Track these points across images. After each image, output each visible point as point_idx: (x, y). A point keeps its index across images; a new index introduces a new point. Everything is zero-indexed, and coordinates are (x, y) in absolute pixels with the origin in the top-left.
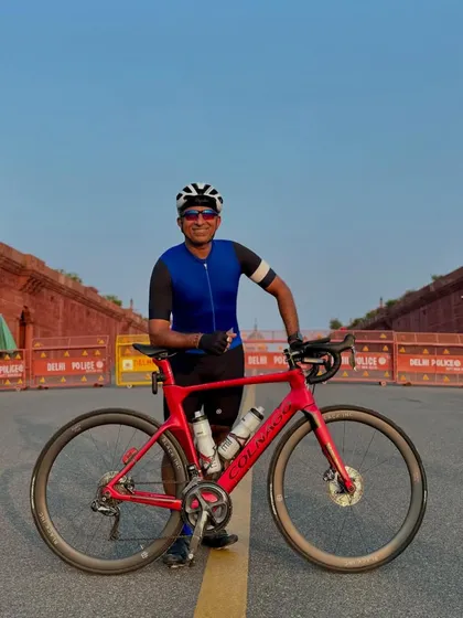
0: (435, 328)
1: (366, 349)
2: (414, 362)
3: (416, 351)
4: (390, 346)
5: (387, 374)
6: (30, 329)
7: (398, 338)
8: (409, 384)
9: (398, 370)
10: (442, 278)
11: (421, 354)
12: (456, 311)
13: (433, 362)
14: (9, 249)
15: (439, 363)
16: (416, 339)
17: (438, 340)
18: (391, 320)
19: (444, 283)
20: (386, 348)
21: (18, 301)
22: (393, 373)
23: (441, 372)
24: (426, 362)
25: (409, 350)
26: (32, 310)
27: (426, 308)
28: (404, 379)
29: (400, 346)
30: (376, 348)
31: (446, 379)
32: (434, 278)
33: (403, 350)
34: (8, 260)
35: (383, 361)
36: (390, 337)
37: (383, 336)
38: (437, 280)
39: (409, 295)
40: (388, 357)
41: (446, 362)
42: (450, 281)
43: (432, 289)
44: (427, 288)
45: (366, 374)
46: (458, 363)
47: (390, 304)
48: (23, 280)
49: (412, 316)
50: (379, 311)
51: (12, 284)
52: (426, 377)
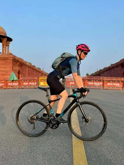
1: (97, 81)
2: (108, 84)
3: (109, 81)
5: (102, 87)
6: (20, 75)
7: (105, 78)
8: (107, 89)
9: (105, 86)
11: (110, 82)
12: (116, 72)
13: (113, 84)
14: (15, 56)
15: (114, 84)
16: (109, 79)
17: (114, 79)
18: (100, 74)
19: (113, 66)
20: (102, 81)
21: (17, 68)
22: (103, 86)
23: (115, 86)
24: (111, 84)
26: (21, 71)
27: (109, 71)
28: (106, 88)
29: (106, 80)
30: (100, 81)
31: (116, 88)
32: (111, 64)
33: (106, 81)
34: (15, 59)
35: (101, 84)
36: (103, 78)
37: (101, 78)
38: (112, 65)
39: (105, 68)
41: (116, 84)
42: (115, 65)
43: (111, 67)
44: (109, 67)
45: (97, 87)
46: (119, 84)
47: (100, 70)
48: (18, 64)
49: (105, 73)
50: (98, 72)
52: (111, 88)
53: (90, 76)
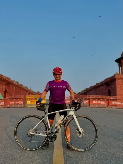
0: (97, 94)
1: (83, 99)
2: (94, 102)
4: (89, 98)
5: (88, 105)
6: (7, 94)
7: (91, 97)
8: (93, 107)
9: (91, 104)
10: (98, 83)
11: (96, 100)
12: (101, 90)
13: (98, 102)
14: (2, 75)
15: (100, 102)
16: (95, 97)
17: (100, 97)
18: (87, 92)
19: (99, 85)
20: (88, 99)
21: (4, 87)
23: (100, 104)
24: (97, 102)
25: (93, 99)
26: (7, 89)
27: (95, 90)
28: (92, 106)
29: (91, 98)
30: (86, 99)
31: (101, 106)
32: (97, 83)
33: (92, 99)
34: (2, 78)
35: (87, 102)
36: (89, 96)
37: (87, 96)
38: (97, 84)
39: (91, 87)
40: (88, 101)
41: (101, 102)
42: (100, 84)
43: (96, 86)
44: (95, 86)
46: (104, 102)
47: (87, 89)
48: (5, 83)
49: (91, 92)
50: (84, 90)
51: (2, 83)
52: (97, 105)
53: (78, 94)
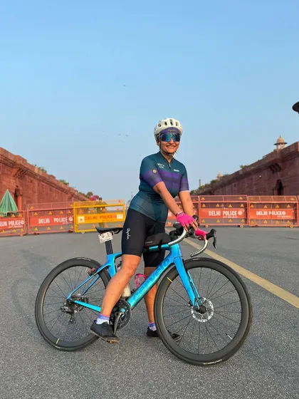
1: (230, 206)
2: (259, 213)
3: (260, 206)
4: (246, 205)
5: (243, 221)
6: (20, 199)
7: (250, 199)
8: (257, 226)
9: (251, 217)
11: (263, 208)
12: (256, 184)
13: (270, 213)
14: (6, 151)
15: (273, 213)
16: (260, 199)
19: (248, 170)
20: (242, 205)
21: (13, 182)
22: (246, 220)
23: (275, 219)
24: (265, 213)
25: (256, 206)
26: (20, 188)
27: (236, 183)
28: (252, 223)
29: (251, 204)
30: (236, 206)
31: (277, 222)
32: (242, 167)
33: (252, 206)
34: (6, 159)
35: (240, 213)
36: (245, 199)
37: (240, 198)
38: (244, 168)
40: (244, 211)
41: (277, 213)
43: (241, 173)
44: (238, 172)
45: (231, 221)
46: (284, 213)
48: (15, 171)
49: (227, 188)
51: (9, 173)
52: (266, 222)
